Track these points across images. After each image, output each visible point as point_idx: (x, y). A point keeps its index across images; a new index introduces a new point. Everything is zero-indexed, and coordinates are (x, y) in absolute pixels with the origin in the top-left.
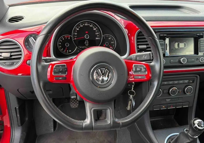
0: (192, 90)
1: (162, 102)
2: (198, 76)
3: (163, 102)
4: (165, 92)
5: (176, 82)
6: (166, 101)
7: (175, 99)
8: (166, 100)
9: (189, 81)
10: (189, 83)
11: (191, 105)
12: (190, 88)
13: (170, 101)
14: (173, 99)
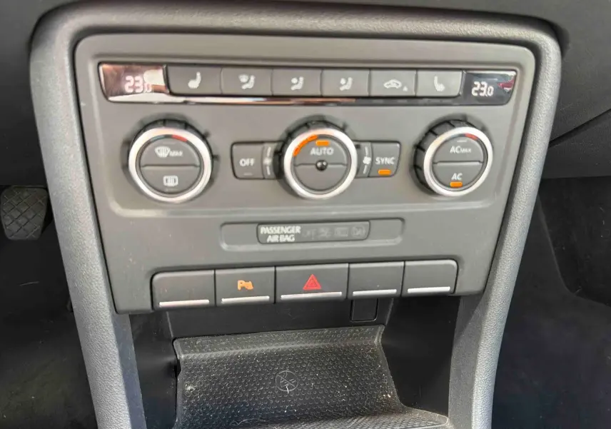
0: (484, 162)
1: (224, 246)
2: (549, 44)
3: (230, 249)
4: (245, 162)
5: (346, 84)
6: (261, 240)
7: (340, 230)
8: (264, 230)
9: (468, 86)
10: (465, 96)
11: (469, 284)
12: (464, 146)
13: (299, 239)
14: (324, 230)
